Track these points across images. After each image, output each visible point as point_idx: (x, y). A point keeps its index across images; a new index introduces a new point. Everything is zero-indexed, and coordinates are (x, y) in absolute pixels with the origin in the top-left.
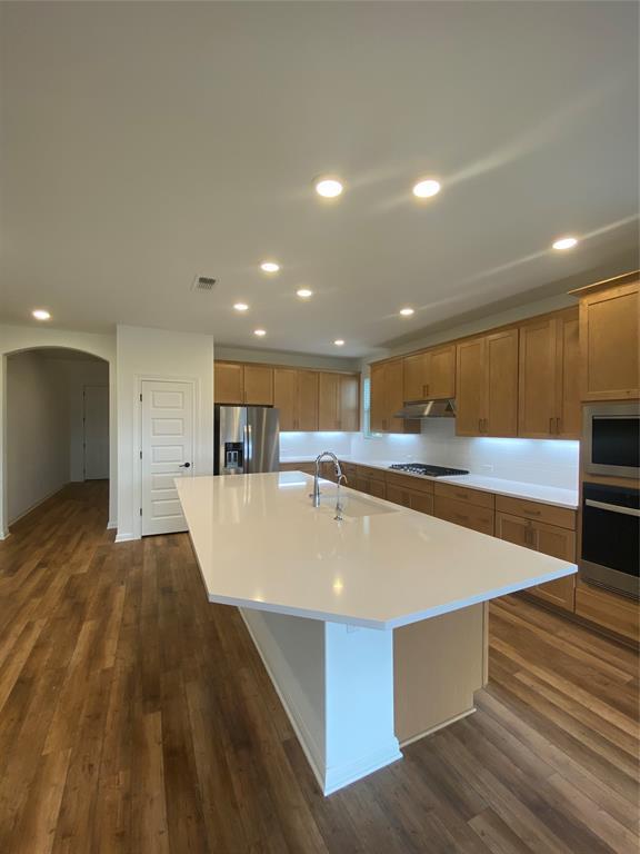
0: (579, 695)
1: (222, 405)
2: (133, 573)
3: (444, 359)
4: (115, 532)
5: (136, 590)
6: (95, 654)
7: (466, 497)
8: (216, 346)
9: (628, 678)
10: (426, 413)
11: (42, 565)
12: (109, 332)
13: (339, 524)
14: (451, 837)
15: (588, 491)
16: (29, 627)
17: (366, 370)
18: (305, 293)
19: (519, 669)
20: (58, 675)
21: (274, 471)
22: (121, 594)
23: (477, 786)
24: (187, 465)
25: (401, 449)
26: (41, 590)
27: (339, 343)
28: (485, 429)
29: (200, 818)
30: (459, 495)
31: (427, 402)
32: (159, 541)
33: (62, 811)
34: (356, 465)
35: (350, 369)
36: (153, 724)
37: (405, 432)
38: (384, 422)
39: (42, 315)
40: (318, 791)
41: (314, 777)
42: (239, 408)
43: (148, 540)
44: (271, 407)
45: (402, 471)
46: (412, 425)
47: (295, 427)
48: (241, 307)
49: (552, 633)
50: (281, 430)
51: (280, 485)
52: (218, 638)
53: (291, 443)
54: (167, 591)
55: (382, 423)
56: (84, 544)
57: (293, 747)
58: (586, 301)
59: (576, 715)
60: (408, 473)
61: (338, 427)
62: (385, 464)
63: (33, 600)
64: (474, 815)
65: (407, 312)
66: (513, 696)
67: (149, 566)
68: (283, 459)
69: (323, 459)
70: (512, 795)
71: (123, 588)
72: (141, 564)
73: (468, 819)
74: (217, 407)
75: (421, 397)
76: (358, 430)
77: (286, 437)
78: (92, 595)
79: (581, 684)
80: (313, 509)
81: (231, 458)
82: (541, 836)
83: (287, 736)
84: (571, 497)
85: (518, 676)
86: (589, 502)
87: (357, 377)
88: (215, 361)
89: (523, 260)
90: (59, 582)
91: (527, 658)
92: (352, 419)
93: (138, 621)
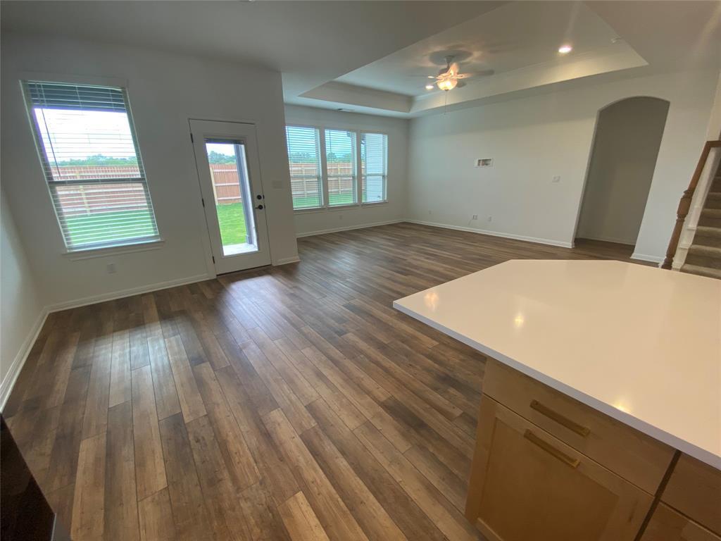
14: (470, 404)
23: (460, 433)
64: (461, 416)
70: (437, 431)
73: (463, 413)
82: (421, 411)
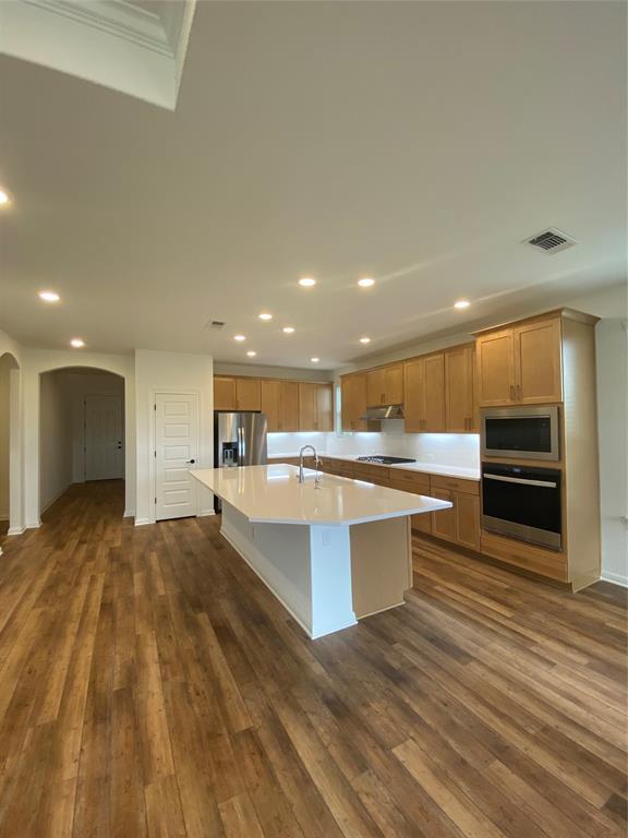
0: (471, 595)
1: (221, 411)
2: (158, 544)
3: (395, 373)
4: (132, 519)
5: (165, 554)
6: (149, 588)
7: (410, 478)
8: (215, 362)
9: (506, 586)
10: (387, 416)
11: (81, 542)
12: (129, 354)
13: (318, 491)
14: (382, 651)
15: (486, 468)
16: (93, 579)
17: (337, 380)
18: (289, 330)
19: (437, 584)
20: (130, 601)
21: (262, 464)
22: (154, 558)
23: (400, 633)
24: (193, 461)
25: (367, 444)
26: (90, 556)
27: (315, 360)
28: (424, 427)
29: (242, 651)
30: (407, 477)
31: (387, 407)
32: (171, 524)
33: (160, 655)
34: (331, 459)
35: (325, 379)
36: (203, 618)
37: (369, 431)
38: (352, 423)
39: (77, 343)
40: (308, 638)
41: (305, 632)
42: (232, 415)
43: (162, 524)
44: (259, 412)
45: (366, 462)
46: (374, 426)
47: (279, 429)
48: (240, 338)
49: (466, 566)
50: (270, 431)
51: (269, 478)
52: (234, 577)
53: (277, 442)
54: (189, 554)
55: (351, 424)
56: (110, 529)
57: (292, 623)
58: (480, 340)
59: (467, 603)
60: (371, 462)
61: (316, 428)
62: (353, 457)
63: (87, 563)
64: (396, 643)
65: (365, 341)
66: (430, 597)
67: (169, 540)
68: (270, 456)
69: (305, 454)
71: (154, 554)
72: (163, 539)
73: (393, 644)
74: (216, 413)
75: (379, 403)
76: (333, 430)
77: (272, 437)
78: (133, 558)
79: (474, 590)
80: (298, 485)
81: (226, 454)
83: (289, 618)
84: (475, 473)
85: (437, 588)
86: (486, 475)
87: (331, 386)
88: (215, 376)
89: (438, 312)
90: (102, 552)
91: (444, 579)
92: (327, 420)
93: (173, 570)
